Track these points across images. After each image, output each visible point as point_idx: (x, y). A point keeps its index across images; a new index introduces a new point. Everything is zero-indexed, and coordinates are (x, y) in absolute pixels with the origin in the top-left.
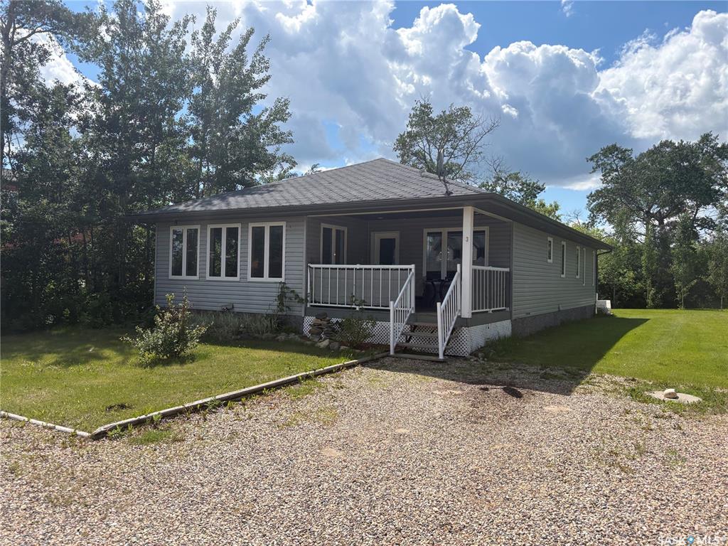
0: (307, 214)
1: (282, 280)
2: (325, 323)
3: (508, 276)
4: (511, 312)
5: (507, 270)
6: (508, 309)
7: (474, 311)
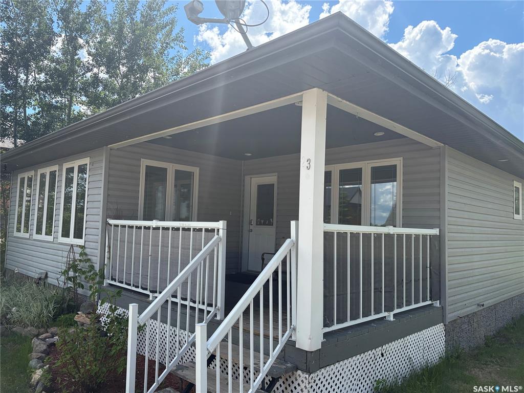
1: (83, 242)
3: (437, 243)
4: (443, 308)
5: (435, 232)
6: (437, 304)
7: (328, 330)
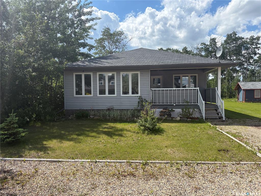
0: (149, 69)
1: (139, 95)
2: (167, 111)
